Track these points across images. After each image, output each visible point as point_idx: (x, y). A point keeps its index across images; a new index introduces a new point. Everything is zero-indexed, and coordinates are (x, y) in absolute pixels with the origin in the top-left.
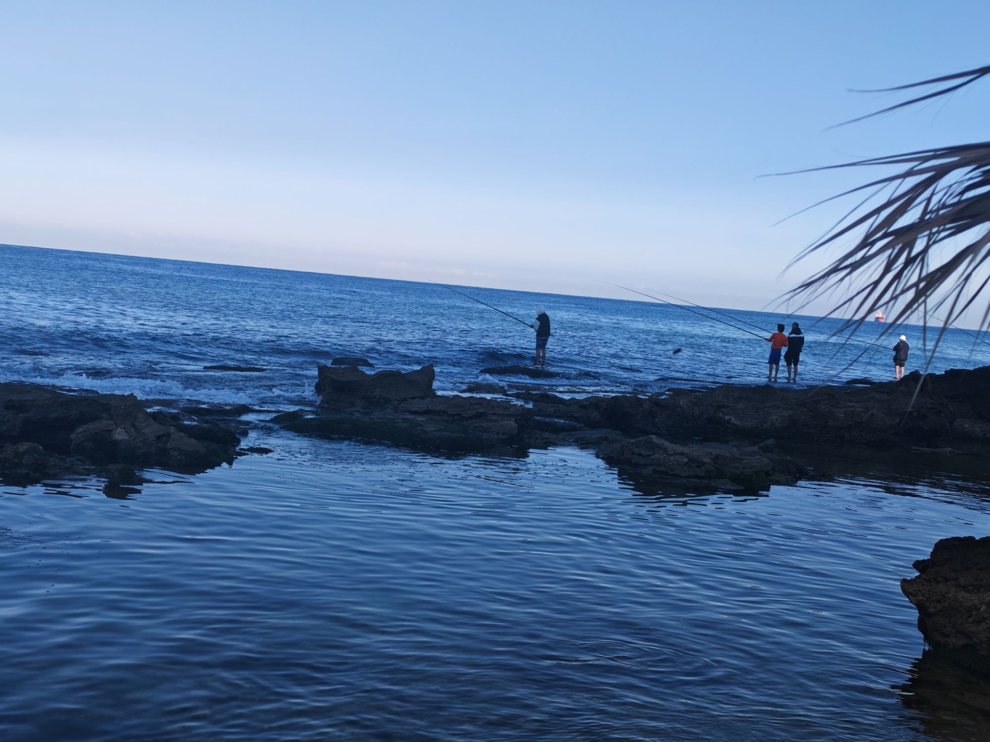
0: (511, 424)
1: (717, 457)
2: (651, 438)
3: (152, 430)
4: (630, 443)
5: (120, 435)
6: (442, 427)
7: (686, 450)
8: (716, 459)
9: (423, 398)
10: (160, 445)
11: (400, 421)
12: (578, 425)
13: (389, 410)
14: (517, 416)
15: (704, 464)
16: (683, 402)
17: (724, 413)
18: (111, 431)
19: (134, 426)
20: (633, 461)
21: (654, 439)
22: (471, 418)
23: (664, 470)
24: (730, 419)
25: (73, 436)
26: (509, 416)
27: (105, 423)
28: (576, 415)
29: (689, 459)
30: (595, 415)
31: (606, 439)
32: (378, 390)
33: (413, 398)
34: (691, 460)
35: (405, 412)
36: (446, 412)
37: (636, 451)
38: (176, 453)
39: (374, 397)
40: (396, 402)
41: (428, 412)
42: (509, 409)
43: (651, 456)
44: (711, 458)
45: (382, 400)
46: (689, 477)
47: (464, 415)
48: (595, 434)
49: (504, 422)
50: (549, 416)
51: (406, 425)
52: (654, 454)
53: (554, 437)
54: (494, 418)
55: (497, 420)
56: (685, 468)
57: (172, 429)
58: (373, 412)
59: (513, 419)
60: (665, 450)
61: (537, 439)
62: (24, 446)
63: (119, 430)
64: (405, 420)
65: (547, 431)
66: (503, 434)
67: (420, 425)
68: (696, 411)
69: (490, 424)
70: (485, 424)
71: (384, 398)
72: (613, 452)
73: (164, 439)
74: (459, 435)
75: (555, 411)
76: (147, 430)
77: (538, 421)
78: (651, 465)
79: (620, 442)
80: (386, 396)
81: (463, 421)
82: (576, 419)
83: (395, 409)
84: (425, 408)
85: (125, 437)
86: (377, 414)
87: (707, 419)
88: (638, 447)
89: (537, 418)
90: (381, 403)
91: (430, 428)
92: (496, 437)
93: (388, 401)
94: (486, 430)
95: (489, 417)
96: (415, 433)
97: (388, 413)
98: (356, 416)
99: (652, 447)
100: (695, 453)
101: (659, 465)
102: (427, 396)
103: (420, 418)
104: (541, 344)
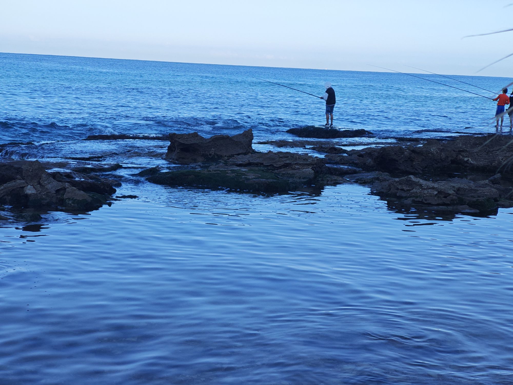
0: (309, 171)
1: (459, 189)
2: (410, 178)
3: (53, 185)
4: (395, 181)
5: (30, 190)
6: (260, 176)
7: (436, 185)
8: (458, 191)
9: (245, 154)
10: (59, 196)
11: (230, 172)
12: (358, 169)
13: (221, 164)
14: (313, 165)
15: (450, 195)
16: (433, 149)
17: (463, 156)
18: (23, 187)
19: (39, 183)
20: (398, 195)
21: (412, 178)
22: (280, 168)
23: (421, 200)
24: (468, 160)
26: (308, 165)
27: (19, 182)
28: (356, 162)
29: (439, 192)
30: (369, 161)
31: (378, 179)
32: (213, 149)
33: (238, 154)
34: (440, 192)
35: (233, 165)
36: (262, 164)
37: (400, 187)
38: (70, 202)
39: (210, 155)
40: (226, 158)
41: (249, 164)
42: (307, 160)
43: (411, 190)
44: (454, 191)
45: (216, 157)
46: (438, 205)
47: (275, 166)
48: (370, 176)
49: (304, 170)
50: (337, 163)
51: (234, 174)
52: (413, 189)
53: (341, 179)
54: (297, 167)
55: (299, 168)
56: (436, 198)
57: (67, 185)
58: (210, 166)
59: (311, 167)
60: (421, 186)
61: (328, 181)
63: (29, 186)
64: (233, 171)
65: (335, 175)
66: (304, 178)
67: (244, 175)
68: (443, 155)
69: (294, 171)
70: (290, 172)
71: (217, 155)
72: (383, 188)
73: (62, 192)
74: (272, 180)
75: (341, 160)
76: (49, 186)
77: (329, 168)
78: (411, 197)
79: (388, 180)
80: (219, 153)
81: (274, 170)
82: (356, 165)
83: (226, 163)
84: (247, 162)
85: (34, 191)
86: (213, 167)
87: (451, 160)
88: (400, 184)
89: (327, 165)
90: (216, 159)
91: (251, 176)
92: (298, 180)
93: (220, 157)
94: (292, 176)
95: (293, 167)
96: (241, 180)
97: (221, 167)
98: (198, 169)
99: (411, 184)
100: (442, 187)
101: (417, 197)
102: (248, 152)
103: (243, 169)
104: (330, 110)
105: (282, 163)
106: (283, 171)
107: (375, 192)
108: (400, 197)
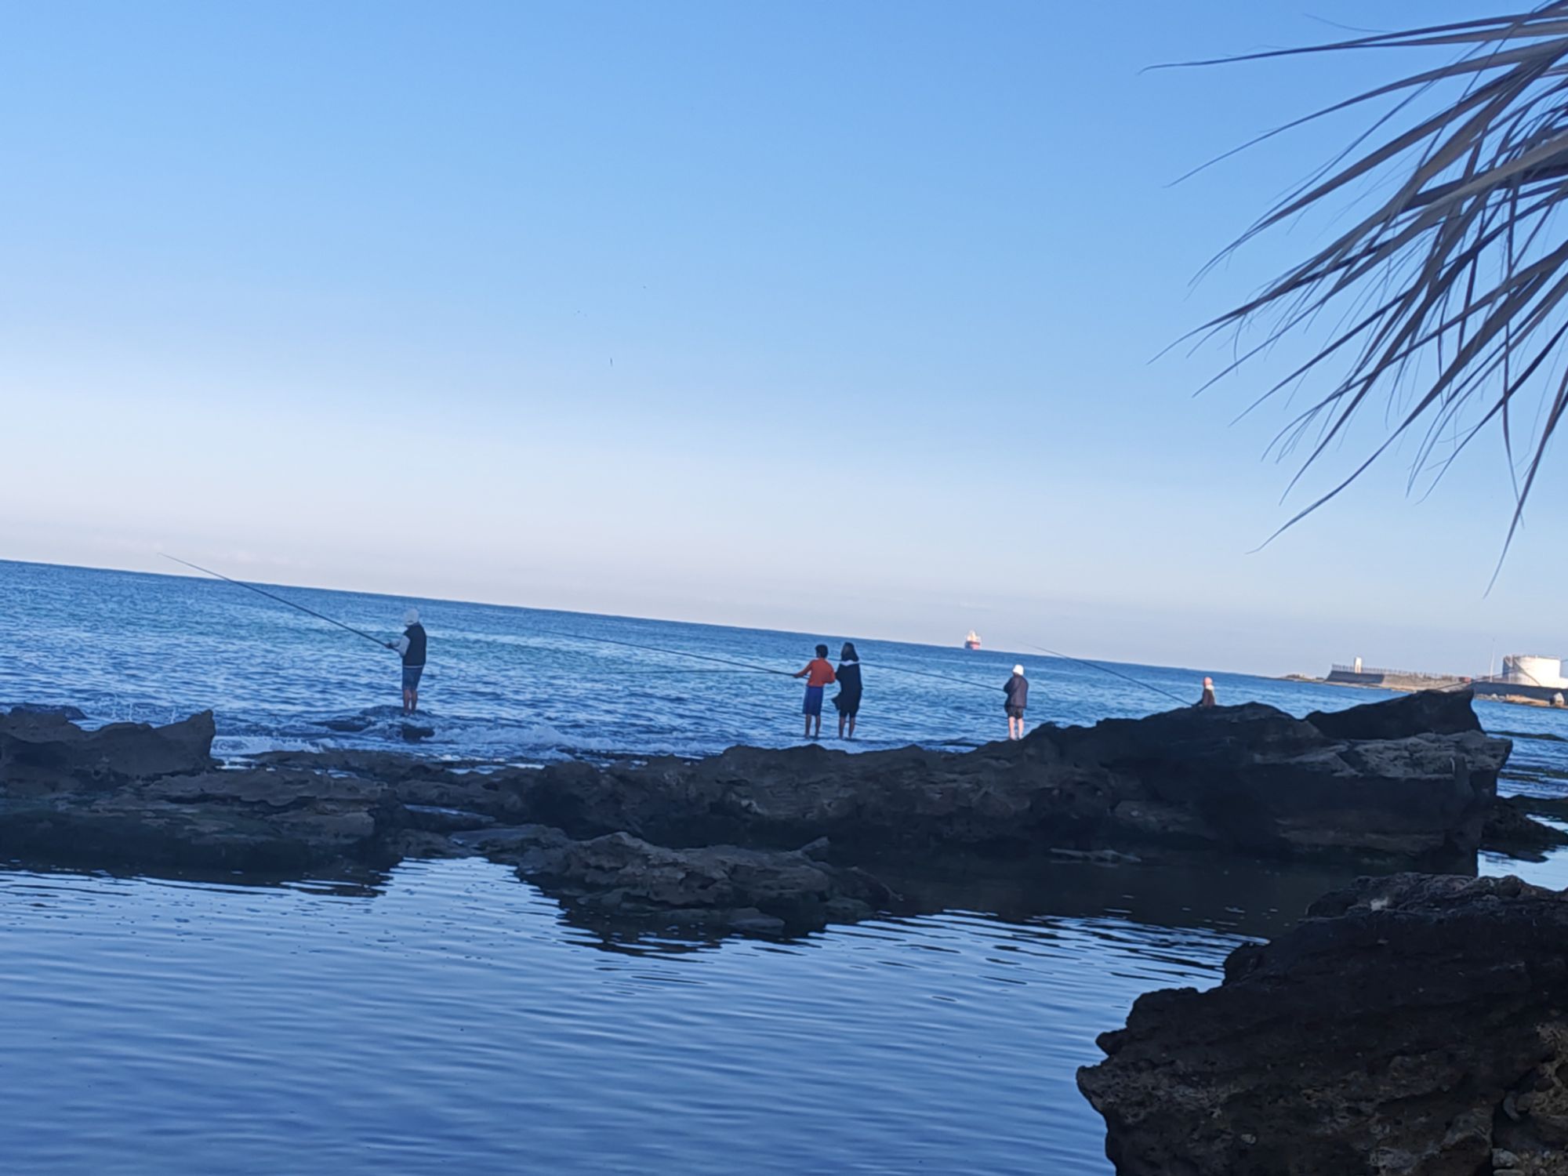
0: (362, 817)
1: (735, 869)
2: (620, 838)
4: (581, 846)
6: (231, 825)
7: (681, 857)
8: (733, 873)
9: (192, 773)
11: (150, 814)
12: (484, 819)
13: (126, 796)
14: (372, 803)
15: (715, 881)
16: (669, 775)
17: (739, 795)
20: (588, 880)
21: (625, 838)
22: (285, 808)
23: (644, 894)
24: (750, 805)
26: (361, 802)
28: (479, 800)
29: (688, 874)
30: (514, 800)
31: (536, 842)
32: (104, 759)
33: (173, 774)
34: (691, 875)
35: (161, 798)
36: (238, 799)
37: (593, 861)
39: (97, 773)
40: (140, 782)
41: (202, 798)
42: (358, 791)
43: (618, 869)
44: (725, 872)
45: (112, 779)
46: (685, 906)
47: (272, 803)
48: (515, 834)
49: (348, 815)
50: (431, 803)
51: (161, 821)
52: (625, 866)
53: (442, 840)
54: (330, 807)
55: (335, 811)
56: (681, 889)
58: (94, 800)
59: (366, 809)
60: (645, 857)
61: (410, 844)
64: (159, 814)
65: (427, 829)
66: (346, 837)
67: (190, 822)
68: (693, 791)
69: (322, 819)
70: (312, 819)
71: (116, 775)
72: (549, 864)
74: (263, 838)
75: (441, 795)
77: (412, 813)
78: (619, 886)
79: (560, 846)
80: (120, 770)
81: (271, 814)
82: (479, 808)
83: (139, 794)
84: (198, 792)
86: (103, 804)
87: (711, 804)
88: (596, 854)
89: (409, 807)
90: (111, 783)
91: (209, 826)
92: (333, 841)
93: (124, 779)
94: (316, 829)
95: (320, 807)
96: (180, 836)
97: (126, 802)
98: (62, 807)
99: (622, 853)
100: (697, 863)
101: (635, 886)
102: (202, 769)
103: (188, 810)
104: (411, 679)
105: (293, 797)
106: (292, 816)
107: (530, 872)
108: (592, 887)
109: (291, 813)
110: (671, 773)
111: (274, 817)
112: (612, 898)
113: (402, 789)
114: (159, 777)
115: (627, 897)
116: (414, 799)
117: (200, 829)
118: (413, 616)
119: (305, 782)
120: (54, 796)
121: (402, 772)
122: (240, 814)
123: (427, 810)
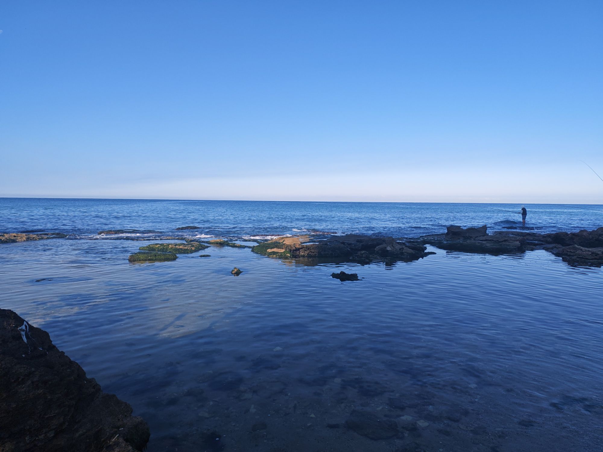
0: (518, 243)
3: (398, 247)
4: (566, 248)
5: (389, 248)
6: (492, 245)
7: (590, 249)
9: (484, 236)
10: (401, 251)
11: (477, 243)
12: (543, 243)
13: (472, 240)
14: (520, 240)
15: (599, 254)
16: (584, 234)
18: (386, 247)
19: (392, 246)
20: (568, 254)
21: (576, 246)
22: (502, 242)
23: (582, 257)
25: (375, 249)
26: (517, 240)
27: (384, 245)
28: (541, 240)
29: (592, 253)
30: (549, 239)
31: (555, 247)
32: (468, 234)
33: (480, 236)
34: (593, 253)
35: (478, 240)
36: (493, 240)
37: (569, 250)
38: (406, 254)
39: (466, 236)
41: (486, 240)
42: (516, 238)
43: (575, 252)
45: (469, 237)
46: (592, 259)
47: (500, 241)
48: (551, 246)
49: (515, 243)
52: (577, 251)
53: (535, 247)
55: (512, 242)
56: (591, 256)
57: (404, 247)
60: (581, 250)
61: (528, 248)
62: (363, 252)
63: (388, 247)
64: (479, 243)
65: (531, 245)
66: (515, 247)
67: (484, 244)
68: (591, 237)
69: (510, 243)
70: (508, 243)
71: (470, 236)
72: (559, 251)
73: (402, 249)
74: (499, 247)
75: (534, 239)
76: (397, 247)
77: (528, 242)
78: (576, 255)
79: (561, 248)
80: (471, 236)
81: (499, 243)
82: (542, 241)
83: (474, 239)
84: (485, 239)
85: (390, 249)
86: (468, 241)
87: (595, 239)
88: (569, 249)
89: (527, 241)
90: (470, 238)
91: (488, 245)
92: (512, 247)
93: (471, 237)
94: (509, 245)
95: (509, 241)
96: (483, 247)
97: (472, 241)
98: (461, 242)
99: (576, 249)
100: (594, 251)
101: (579, 255)
102: (485, 235)
103: (484, 242)
104: (524, 218)
105: (503, 240)
106: (504, 243)
107: (555, 253)
108: (569, 256)
109: (503, 243)
110: (585, 233)
111: (500, 243)
112: (574, 258)
113: (525, 238)
114: (478, 237)
115: (578, 257)
116: (528, 239)
117: (487, 245)
118: (523, 206)
119: (506, 237)
120: (459, 240)
121: (524, 235)
122: (494, 243)
123: (531, 241)
